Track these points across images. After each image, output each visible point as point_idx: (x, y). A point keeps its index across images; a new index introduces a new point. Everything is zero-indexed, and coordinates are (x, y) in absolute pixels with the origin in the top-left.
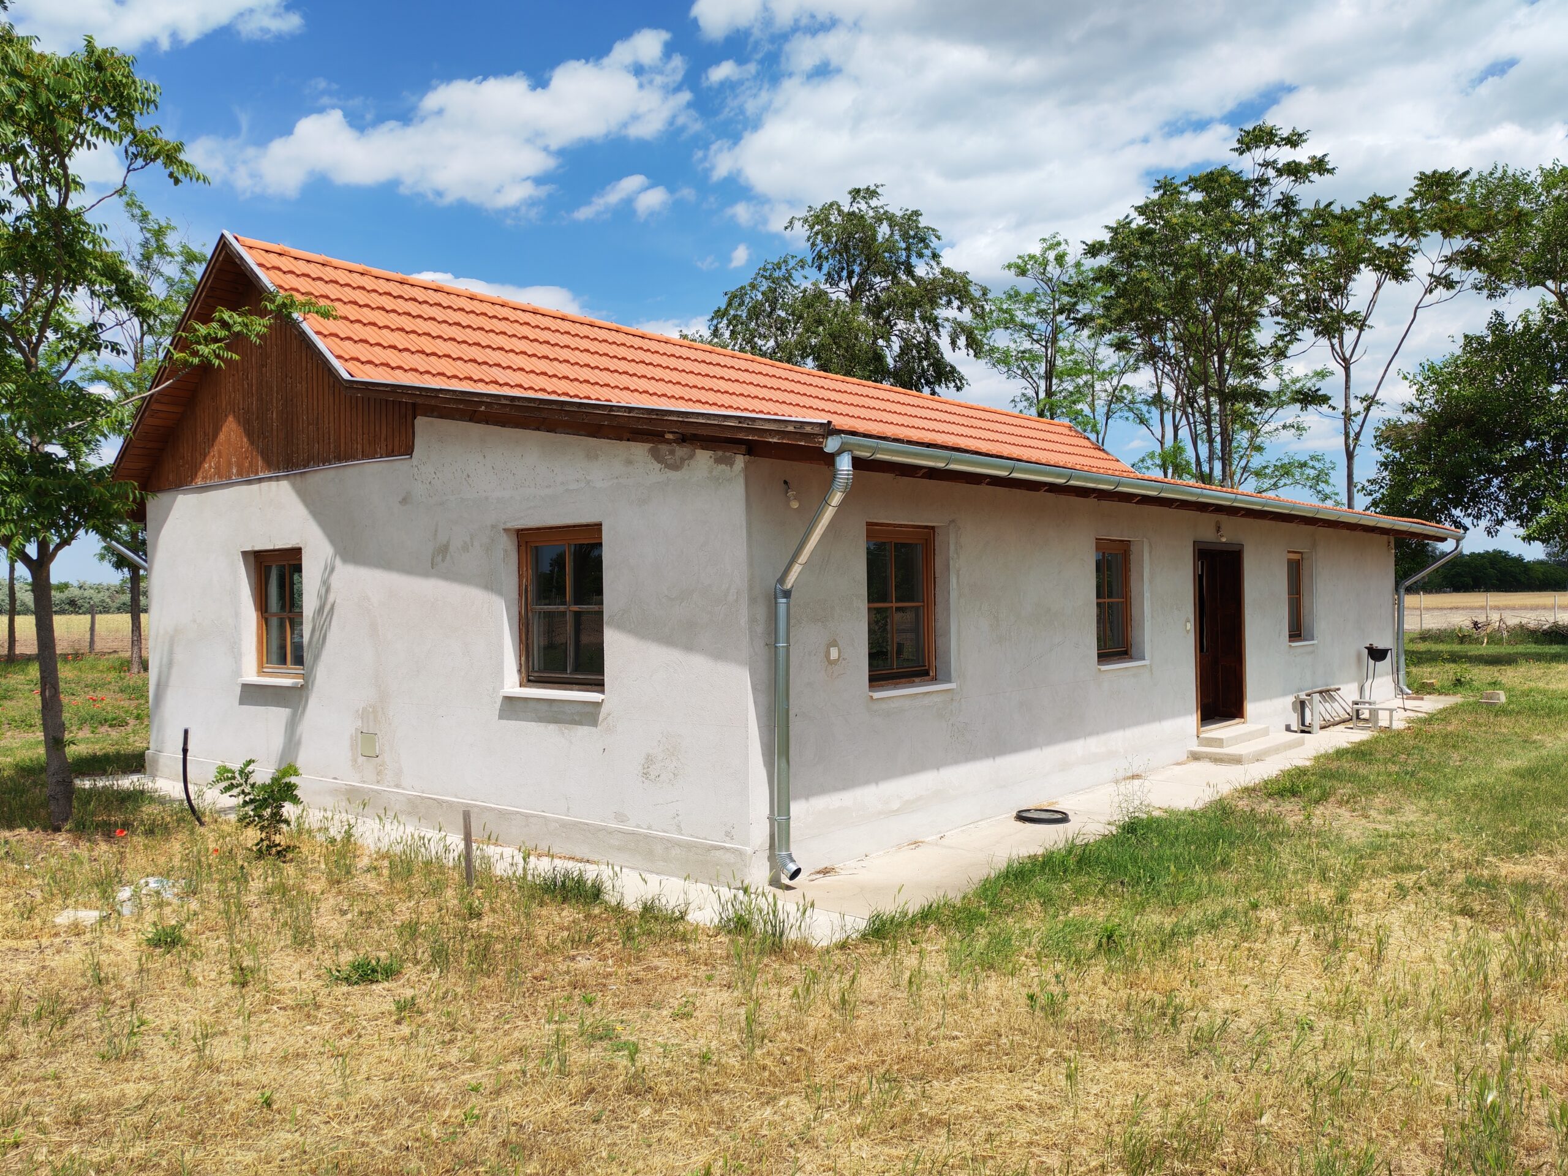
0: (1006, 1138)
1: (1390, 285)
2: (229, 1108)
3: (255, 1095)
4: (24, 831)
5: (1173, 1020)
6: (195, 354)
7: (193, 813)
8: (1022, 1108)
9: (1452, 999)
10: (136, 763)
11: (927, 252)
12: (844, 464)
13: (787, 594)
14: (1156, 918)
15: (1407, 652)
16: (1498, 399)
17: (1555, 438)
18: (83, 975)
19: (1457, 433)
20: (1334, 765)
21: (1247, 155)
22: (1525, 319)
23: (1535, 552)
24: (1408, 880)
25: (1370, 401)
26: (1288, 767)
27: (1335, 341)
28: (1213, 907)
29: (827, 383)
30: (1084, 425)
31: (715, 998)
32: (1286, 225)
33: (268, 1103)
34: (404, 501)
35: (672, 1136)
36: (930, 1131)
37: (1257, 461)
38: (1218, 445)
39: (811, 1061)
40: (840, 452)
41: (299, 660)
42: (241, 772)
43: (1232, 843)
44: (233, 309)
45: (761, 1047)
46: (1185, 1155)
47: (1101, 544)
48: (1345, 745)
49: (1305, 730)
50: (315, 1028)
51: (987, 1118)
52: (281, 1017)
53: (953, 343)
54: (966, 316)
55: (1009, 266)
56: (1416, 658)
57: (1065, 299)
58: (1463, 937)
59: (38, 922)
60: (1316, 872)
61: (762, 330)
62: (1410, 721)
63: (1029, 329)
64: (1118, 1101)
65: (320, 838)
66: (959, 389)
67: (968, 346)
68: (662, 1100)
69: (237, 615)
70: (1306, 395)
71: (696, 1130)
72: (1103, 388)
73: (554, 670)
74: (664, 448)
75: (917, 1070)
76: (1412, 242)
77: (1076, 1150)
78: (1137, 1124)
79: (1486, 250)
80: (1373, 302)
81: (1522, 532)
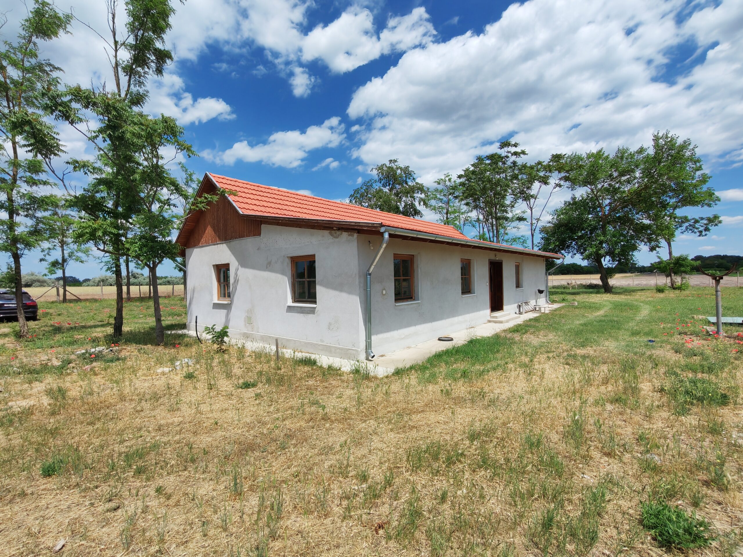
0: (434, 431)
1: (543, 186)
2: (205, 425)
3: (213, 421)
4: (149, 346)
5: (483, 396)
6: (197, 207)
7: (199, 340)
8: (439, 423)
9: (564, 389)
10: (184, 326)
11: (412, 178)
12: (386, 236)
13: (370, 274)
14: (478, 367)
15: (549, 292)
16: (574, 219)
17: (590, 230)
18: (164, 387)
19: (562, 229)
20: (529, 323)
21: (502, 149)
22: (582, 196)
23: (584, 263)
24: (551, 355)
25: (538, 220)
26: (516, 324)
27: (528, 202)
28: (494, 364)
29: (383, 215)
30: (457, 228)
31: (349, 392)
32: (514, 170)
33: (216, 423)
34: (258, 249)
35: (335, 432)
36: (411, 430)
37: (506, 237)
38: (495, 233)
39: (377, 410)
40: (385, 232)
41: (229, 296)
42: (212, 328)
43: (500, 346)
44: (208, 193)
45: (362, 406)
46: (486, 435)
47: (462, 261)
48: (532, 318)
49: (520, 313)
50: (231, 402)
51: (429, 425)
52: (222, 398)
53: (420, 204)
54: (423, 196)
55: (435, 182)
56: (552, 293)
57: (451, 191)
58: (567, 371)
59: (152, 372)
60: (524, 353)
61: (364, 201)
62: (550, 310)
63: (441, 200)
64: (467, 420)
65: (236, 347)
66: (421, 217)
67: (424, 204)
68: (332, 422)
69: (211, 283)
70: (520, 218)
71: (342, 430)
72: (463, 217)
73: (303, 298)
74: (333, 232)
75: (408, 412)
76: (550, 174)
77: (454, 434)
78: (472, 426)
79: (570, 177)
80: (539, 191)
81: (581, 257)
